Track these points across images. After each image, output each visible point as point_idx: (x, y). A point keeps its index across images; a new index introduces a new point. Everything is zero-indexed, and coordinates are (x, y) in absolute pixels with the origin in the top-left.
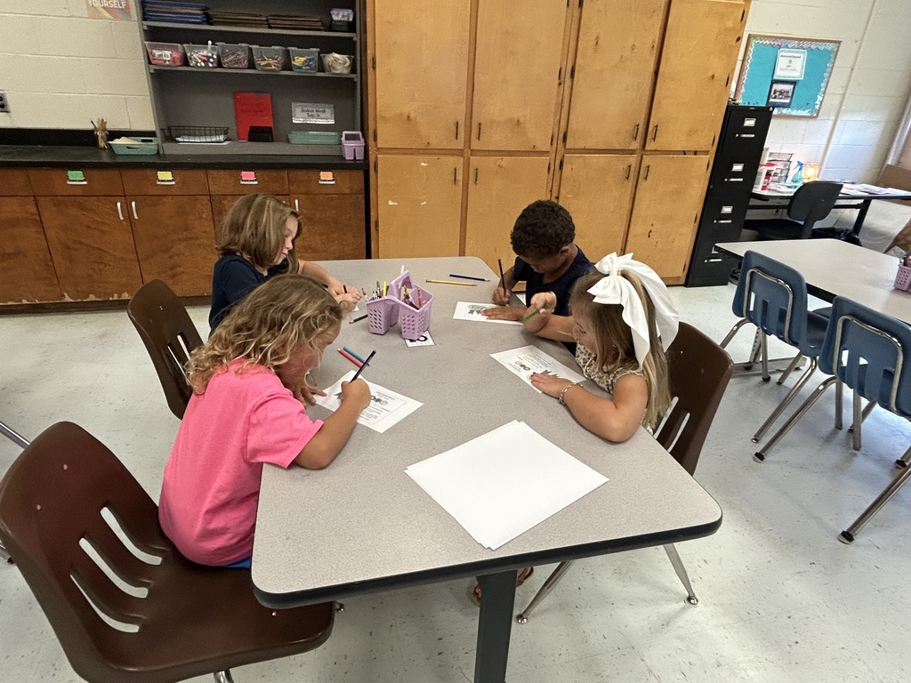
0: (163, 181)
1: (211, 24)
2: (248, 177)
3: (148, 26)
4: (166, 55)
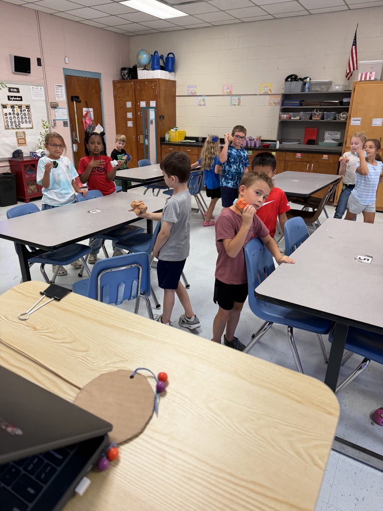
1: (302, 106)
2: (299, 155)
3: (282, 108)
4: (285, 116)
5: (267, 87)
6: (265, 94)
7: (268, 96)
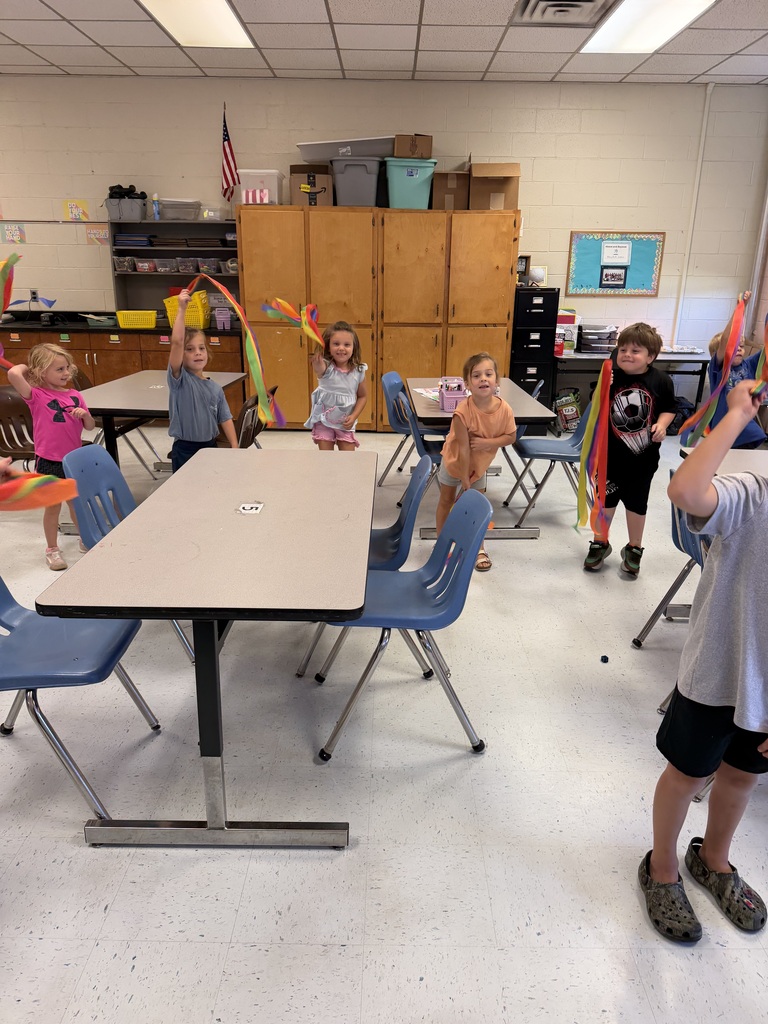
0: (113, 341)
1: (153, 246)
3: (116, 249)
5: (77, 207)
6: (77, 222)
7: (83, 226)
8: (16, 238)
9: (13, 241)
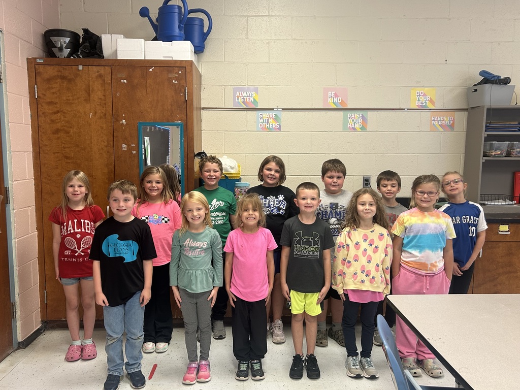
0: (502, 231)
3: (487, 135)
5: (425, 95)
6: (422, 109)
7: (428, 114)
8: (357, 126)
9: (354, 129)
